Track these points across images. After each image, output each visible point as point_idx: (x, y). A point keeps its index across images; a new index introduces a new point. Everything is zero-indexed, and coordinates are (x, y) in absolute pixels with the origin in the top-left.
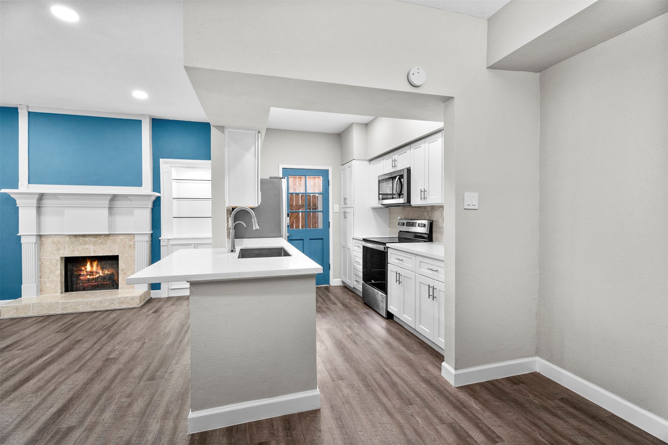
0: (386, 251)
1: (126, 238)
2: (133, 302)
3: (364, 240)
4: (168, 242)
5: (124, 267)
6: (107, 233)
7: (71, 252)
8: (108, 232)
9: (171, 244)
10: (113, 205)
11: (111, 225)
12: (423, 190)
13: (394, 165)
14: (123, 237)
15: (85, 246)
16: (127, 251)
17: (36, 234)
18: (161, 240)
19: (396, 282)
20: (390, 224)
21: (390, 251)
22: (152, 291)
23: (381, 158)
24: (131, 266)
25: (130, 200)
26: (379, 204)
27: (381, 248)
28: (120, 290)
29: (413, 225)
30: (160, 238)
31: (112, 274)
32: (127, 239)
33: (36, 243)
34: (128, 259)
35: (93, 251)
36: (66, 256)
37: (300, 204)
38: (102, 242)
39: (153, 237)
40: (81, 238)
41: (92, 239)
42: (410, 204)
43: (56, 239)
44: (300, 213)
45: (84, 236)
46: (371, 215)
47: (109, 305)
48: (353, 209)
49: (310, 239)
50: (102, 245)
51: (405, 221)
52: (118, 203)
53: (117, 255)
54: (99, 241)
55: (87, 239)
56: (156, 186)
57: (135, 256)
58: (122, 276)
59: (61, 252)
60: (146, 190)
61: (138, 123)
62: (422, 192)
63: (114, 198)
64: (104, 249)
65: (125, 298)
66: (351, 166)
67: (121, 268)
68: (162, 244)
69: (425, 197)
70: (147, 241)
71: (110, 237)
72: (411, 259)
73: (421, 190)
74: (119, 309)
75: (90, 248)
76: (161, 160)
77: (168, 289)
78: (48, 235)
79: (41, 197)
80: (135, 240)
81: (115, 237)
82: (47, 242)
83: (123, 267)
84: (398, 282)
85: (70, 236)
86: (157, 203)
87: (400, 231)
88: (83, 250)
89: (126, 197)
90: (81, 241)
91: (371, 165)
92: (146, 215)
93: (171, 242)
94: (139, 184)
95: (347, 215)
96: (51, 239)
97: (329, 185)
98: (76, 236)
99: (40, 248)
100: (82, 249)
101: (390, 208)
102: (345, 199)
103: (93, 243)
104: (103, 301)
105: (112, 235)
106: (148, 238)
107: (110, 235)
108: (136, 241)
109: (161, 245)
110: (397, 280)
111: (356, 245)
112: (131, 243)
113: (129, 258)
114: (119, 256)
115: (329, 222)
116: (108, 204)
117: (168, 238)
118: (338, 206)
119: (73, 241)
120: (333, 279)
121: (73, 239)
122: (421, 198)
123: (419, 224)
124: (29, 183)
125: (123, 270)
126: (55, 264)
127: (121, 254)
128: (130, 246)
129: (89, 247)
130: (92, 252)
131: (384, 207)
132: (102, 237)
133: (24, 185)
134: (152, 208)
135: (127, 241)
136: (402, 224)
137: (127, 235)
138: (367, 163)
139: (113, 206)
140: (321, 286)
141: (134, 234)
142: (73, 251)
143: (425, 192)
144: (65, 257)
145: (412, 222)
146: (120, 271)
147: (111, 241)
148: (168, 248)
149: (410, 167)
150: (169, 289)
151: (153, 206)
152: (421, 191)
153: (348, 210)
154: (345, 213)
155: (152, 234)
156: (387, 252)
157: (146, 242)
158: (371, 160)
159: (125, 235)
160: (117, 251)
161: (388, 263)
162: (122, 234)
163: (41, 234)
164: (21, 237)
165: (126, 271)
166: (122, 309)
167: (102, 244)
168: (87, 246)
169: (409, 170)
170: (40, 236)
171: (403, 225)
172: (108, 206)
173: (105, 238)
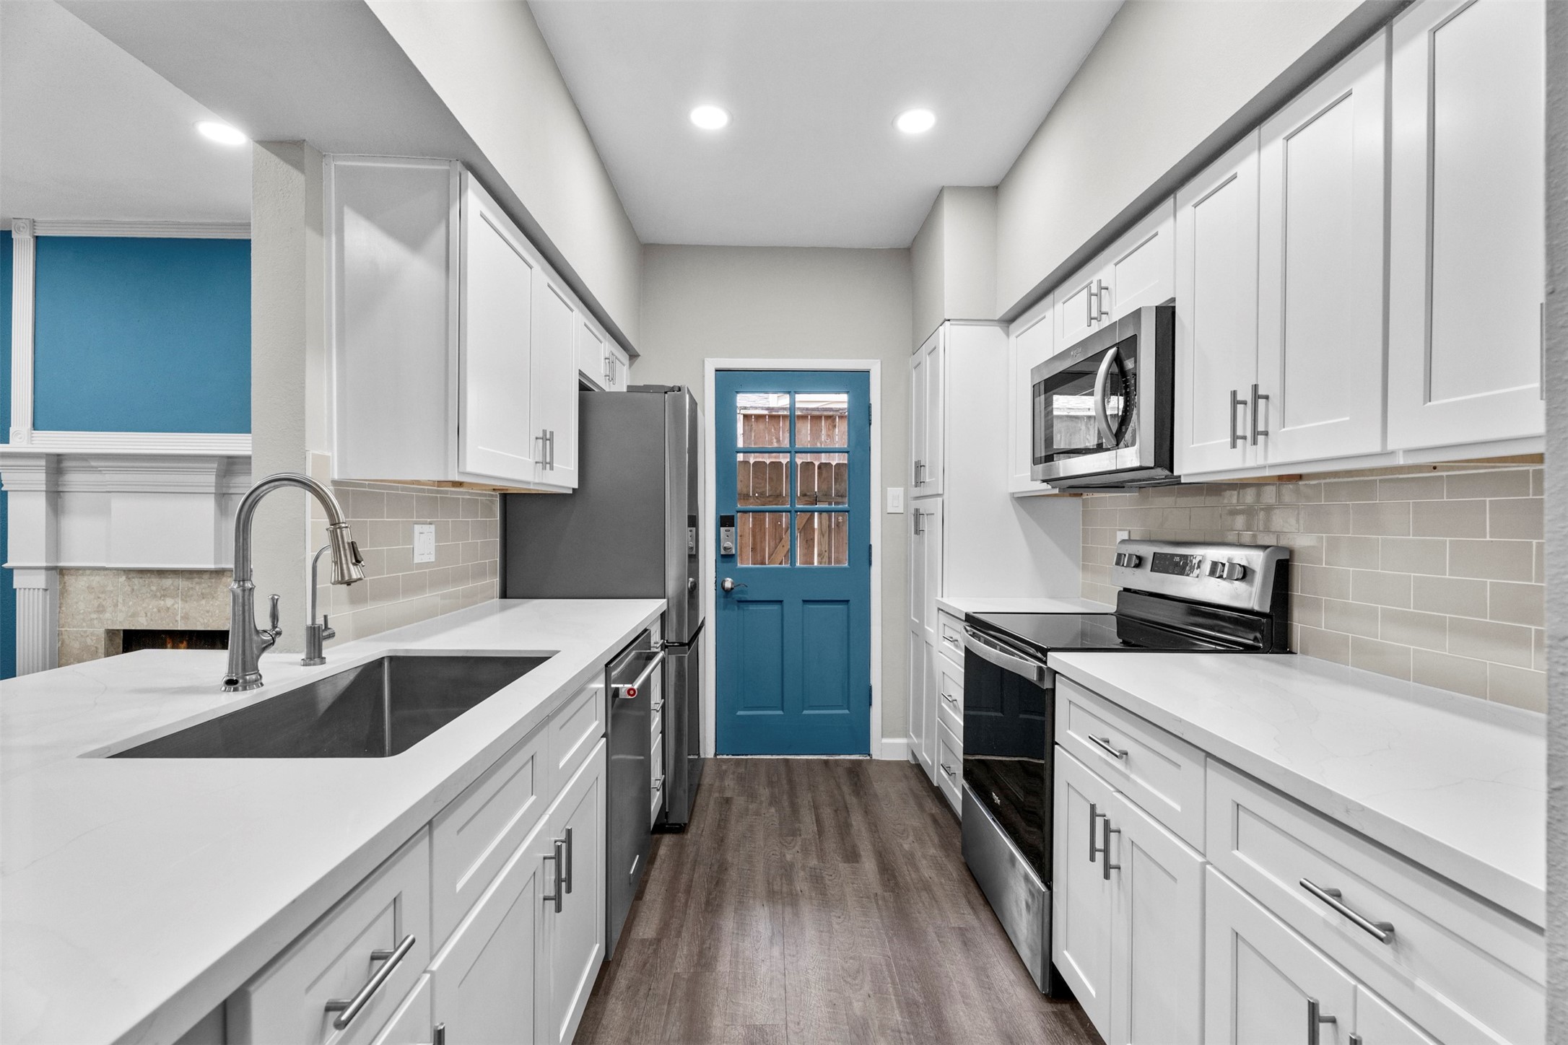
0: (1047, 685)
3: (973, 622)
6: (212, 566)
7: (130, 617)
8: (215, 563)
10: (226, 487)
12: (1245, 394)
13: (1094, 314)
15: (162, 603)
17: (44, 564)
19: (1092, 859)
20: (1086, 561)
21: (1063, 694)
23: (1048, 300)
26: (1033, 480)
27: (1028, 667)
29: (1180, 566)
33: (46, 590)
35: (182, 617)
36: (127, 628)
38: (204, 591)
40: (155, 580)
41: (182, 583)
42: (1171, 470)
43: (96, 580)
45: (161, 573)
46: (1012, 521)
48: (940, 499)
49: (804, 601)
50: (203, 602)
51: (1148, 551)
54: (197, 588)
55: (168, 582)
59: (108, 615)
62: (1240, 407)
63: (231, 465)
64: (208, 612)
66: (935, 348)
69: (1261, 428)
71: (224, 579)
72: (1179, 766)
73: (1234, 393)
75: (176, 606)
78: (78, 569)
79: (57, 465)
82: (77, 585)
84: (1099, 856)
85: (128, 572)
87: (1126, 590)
88: (159, 611)
90: (154, 588)
91: (1012, 338)
95: (925, 524)
96: (85, 579)
97: (870, 420)
98: (142, 572)
99: (61, 604)
100: (155, 610)
101: (1088, 496)
102: (919, 466)
103: (182, 594)
110: (1093, 850)
111: (949, 633)
115: (871, 545)
116: (215, 484)
118: (899, 491)
119: (135, 587)
120: (882, 737)
121: (137, 581)
122: (1235, 438)
123: (1214, 564)
124: (35, 426)
126: (94, 649)
129: (173, 605)
130: (178, 618)
131: (1056, 491)
132: (206, 576)
133: (22, 436)
136: (1135, 561)
138: (997, 331)
139: (230, 492)
140: (842, 757)
142: (134, 615)
143: (1261, 402)
144: (125, 631)
145: (1182, 556)
149: (1173, 300)
152: (1235, 402)
153: (925, 506)
154: (917, 514)
156: (1053, 690)
158: (1009, 320)
161: (1054, 743)
163: (61, 564)
164: (15, 571)
167: (203, 598)
168: (169, 602)
169: (1166, 316)
170: (61, 571)
171: (1137, 566)
172: (214, 491)
173: (213, 580)
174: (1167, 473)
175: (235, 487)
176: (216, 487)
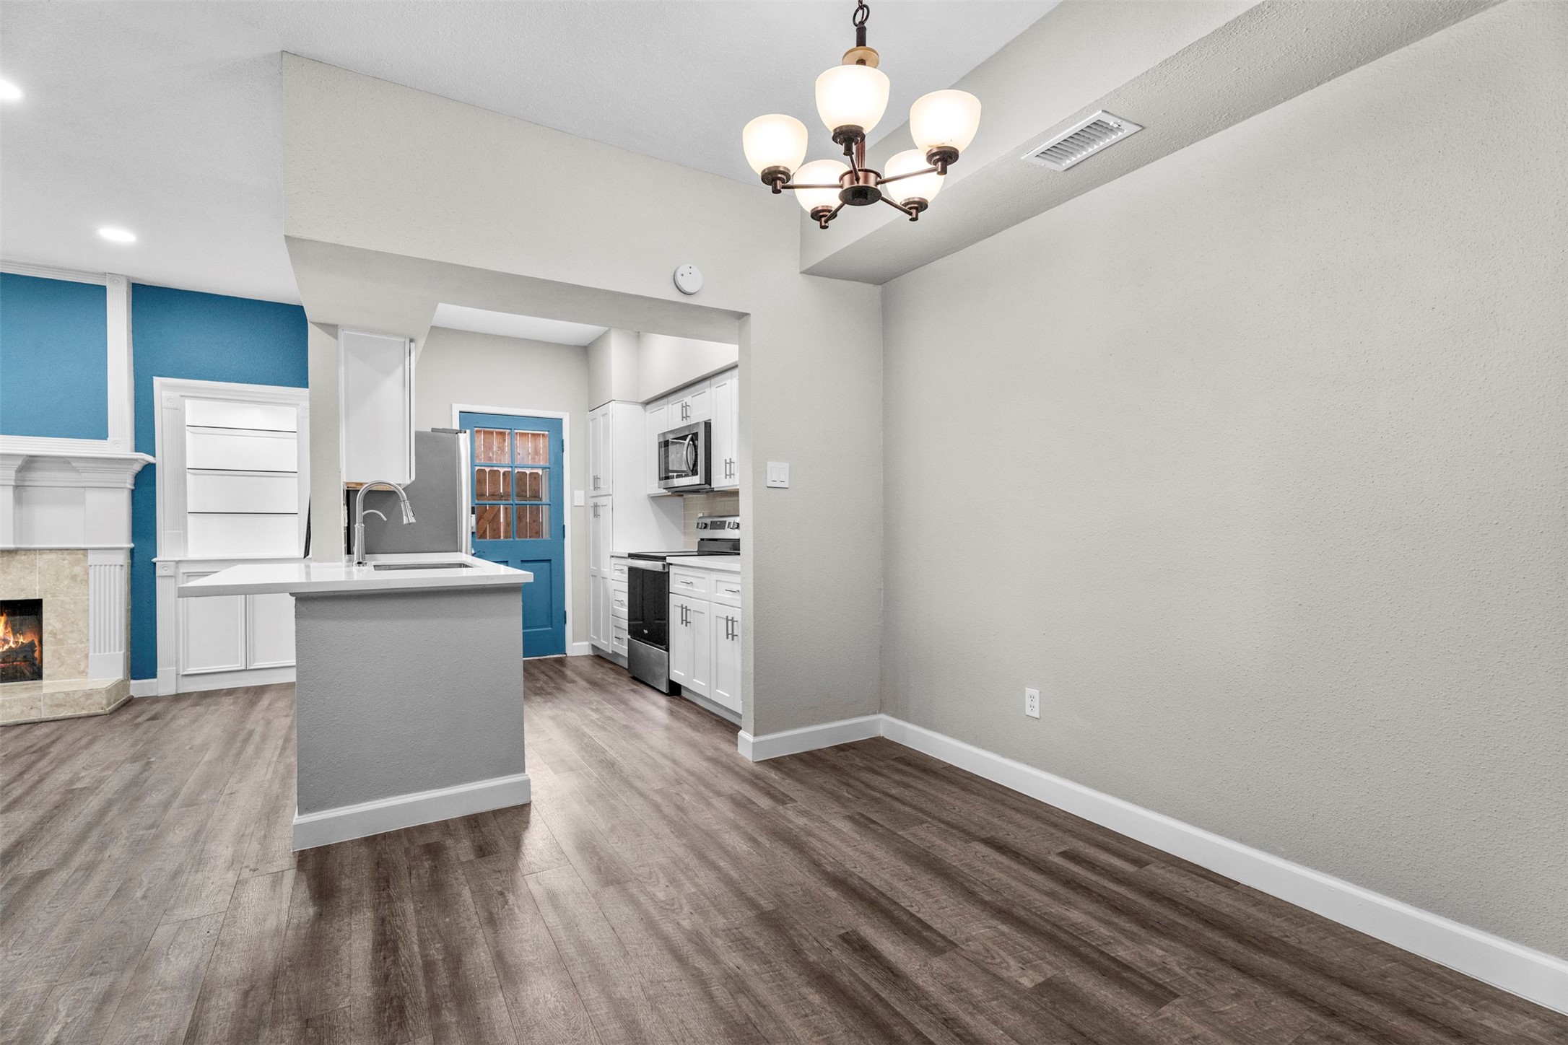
0: (666, 570)
1: (64, 560)
2: (89, 702)
3: (632, 556)
4: (177, 567)
5: (58, 626)
6: (11, 546)
8: (14, 544)
9: (184, 573)
10: (25, 481)
11: (20, 526)
12: (728, 461)
13: (684, 416)
14: (53, 556)
16: (65, 589)
18: (157, 563)
20: (685, 529)
21: (673, 570)
22: (133, 682)
23: (665, 400)
24: (77, 624)
25: (76, 470)
26: (659, 488)
27: (656, 566)
28: (45, 682)
29: (721, 526)
30: (154, 560)
31: (25, 647)
32: (66, 562)
34: (67, 607)
37: (502, 491)
39: (136, 559)
42: (710, 485)
44: (502, 506)
46: (648, 508)
47: (22, 712)
48: (611, 497)
49: (522, 561)
51: (708, 521)
52: (39, 477)
53: (37, 598)
56: (144, 439)
57: (88, 599)
58: (52, 648)
60: (118, 447)
61: (98, 293)
62: (727, 465)
63: (30, 463)
65: (67, 694)
66: (606, 414)
67: (50, 628)
68: (159, 572)
69: (732, 473)
70: (122, 566)
71: (18, 557)
72: (704, 578)
73: (726, 460)
74: (52, 719)
76: (158, 381)
77: (177, 675)
80: (89, 564)
81: (32, 556)
83: (54, 627)
84: (684, 622)
86: (145, 481)
87: (702, 540)
89: (64, 462)
91: (648, 413)
92: (118, 505)
93: (184, 569)
94: (101, 433)
95: (601, 511)
97: (563, 449)
101: (686, 496)
102: (596, 479)
104: (7, 704)
105: (23, 552)
106: (122, 559)
107: (19, 552)
108: (91, 566)
109: (157, 575)
110: (682, 620)
111: (617, 567)
112: (77, 570)
113: (72, 606)
114: (44, 602)
115: (564, 526)
116: (14, 478)
117: (177, 559)
118: (582, 493)
120: (573, 642)
122: (726, 475)
123: (729, 523)
125: (54, 635)
127: (49, 596)
128: (74, 578)
131: (670, 493)
134: (133, 491)
135: (67, 566)
136: (704, 525)
137: (65, 552)
138: (640, 408)
139: (26, 484)
140: (548, 657)
141: (86, 550)
143: (732, 464)
145: (720, 522)
146: (45, 636)
147: (19, 566)
148: (175, 581)
149: (710, 420)
150: (180, 677)
151: (135, 485)
152: (726, 463)
153: (601, 501)
154: (596, 506)
155: (132, 551)
156: (669, 572)
157: (118, 567)
158: (647, 403)
159: (60, 552)
160: (37, 588)
161: (669, 593)
162: (51, 550)
165: (62, 636)
166: (62, 718)
169: (708, 425)
171: (705, 528)
172: (14, 484)
173: (5, 559)
174: (709, 486)
175: (30, 480)
176: (15, 481)
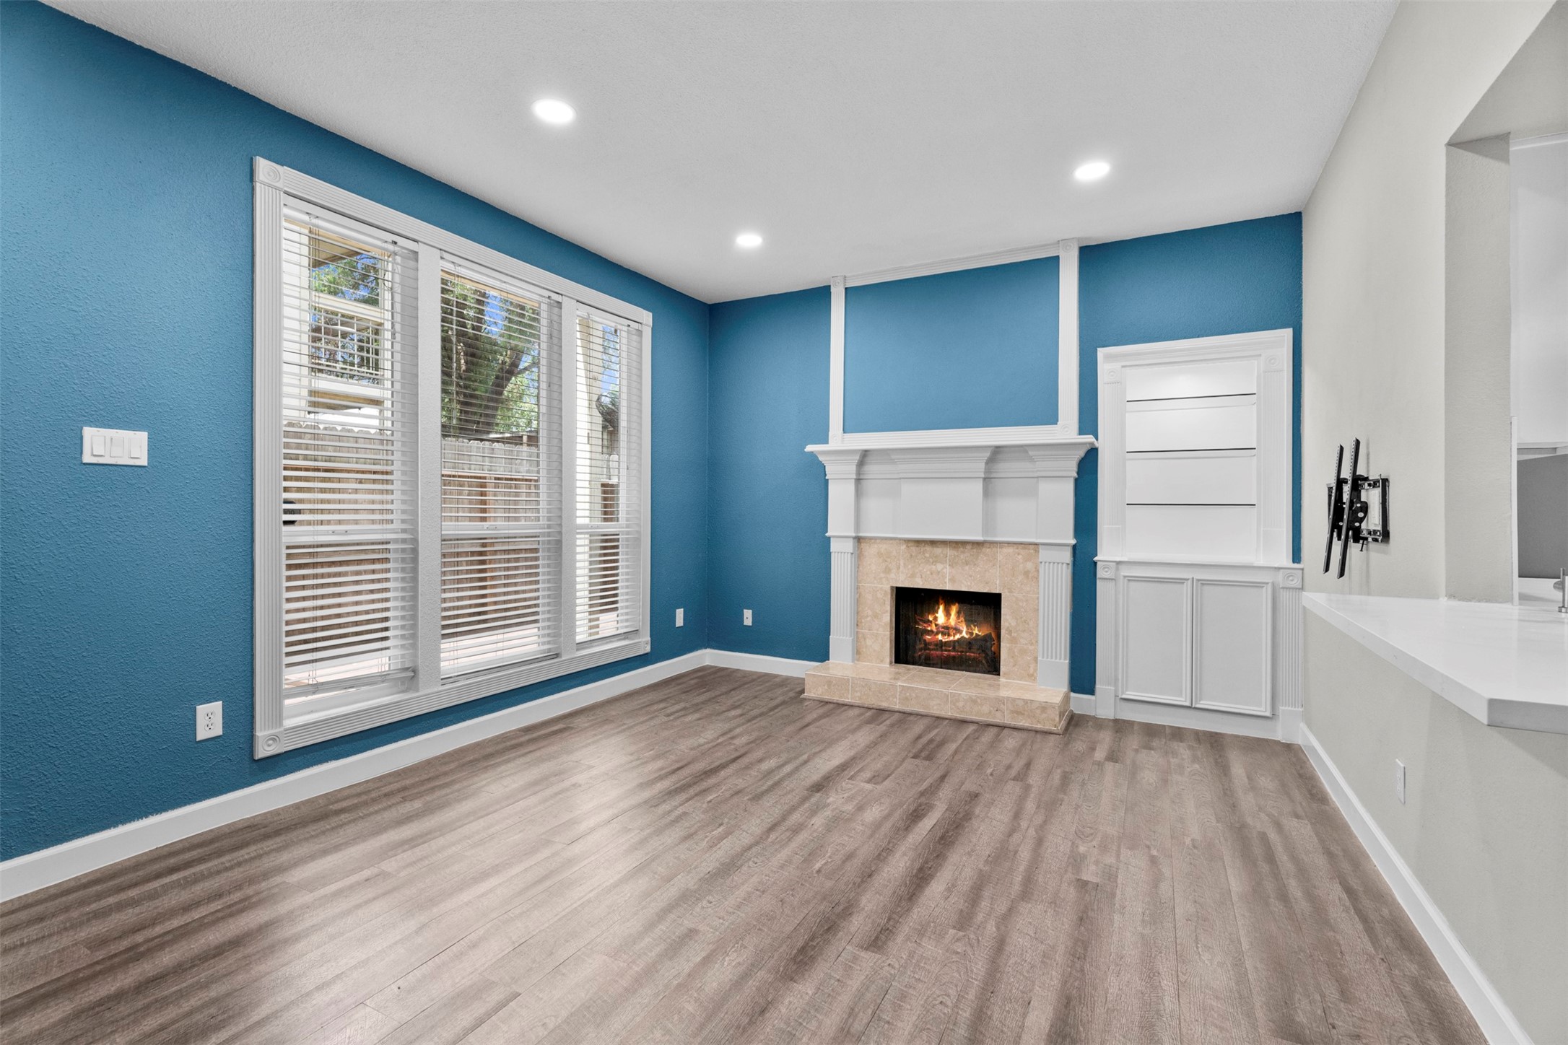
1: (1019, 554)
2: (1044, 715)
4: (1117, 569)
5: (1013, 623)
6: (980, 538)
7: (910, 577)
8: (983, 536)
9: (1125, 577)
10: (991, 472)
11: (989, 520)
14: (1010, 550)
15: (934, 567)
16: (1019, 586)
17: (854, 535)
18: (1099, 564)
22: (1074, 695)
24: (1028, 624)
25: (1031, 459)
28: (1002, 679)
30: (1095, 559)
31: (986, 639)
32: (1020, 557)
33: (852, 554)
34: (1021, 604)
35: (949, 580)
36: (900, 586)
38: (967, 559)
39: (1078, 555)
40: (928, 548)
41: (949, 552)
43: (884, 547)
45: (933, 543)
47: (990, 712)
50: (967, 568)
52: (1002, 468)
53: (998, 592)
54: (962, 557)
55: (938, 551)
56: (1088, 421)
57: (1038, 598)
58: (1008, 645)
59: (892, 576)
60: (1067, 431)
61: (1051, 264)
63: (997, 453)
64: (971, 576)
65: (1026, 702)
67: (1007, 624)
68: (1101, 573)
70: (1068, 564)
71: (984, 550)
74: (1012, 726)
75: (945, 570)
76: (1102, 352)
77: (1116, 696)
78: (871, 538)
79: (865, 457)
80: (1040, 560)
81: (994, 549)
82: (870, 551)
83: (1010, 624)
85: (908, 541)
86: (1088, 464)
88: (932, 574)
89: (1022, 451)
90: (927, 555)
92: (1064, 496)
93: (1125, 572)
94: (1052, 418)
96: (876, 546)
98: (918, 542)
99: (859, 565)
100: (928, 573)
103: (950, 561)
104: (979, 701)
105: (988, 545)
106: (1067, 556)
107: (985, 545)
108: (1041, 562)
109: (1098, 576)
112: (1029, 565)
113: (1025, 603)
114: (1002, 597)
116: (983, 470)
117: (1118, 559)
119: (913, 554)
121: (914, 549)
124: (844, 433)
125: (1010, 632)
126: (882, 600)
127: (1006, 591)
128: (1026, 573)
129: (943, 569)
130: (947, 580)
132: (969, 547)
133: (838, 439)
134: (1076, 480)
135: (1021, 561)
137: (1020, 546)
139: (992, 476)
141: (1036, 544)
142: (913, 576)
144: (897, 588)
146: (1003, 632)
147: (985, 558)
148: (1116, 585)
150: (1118, 699)
151: (1078, 473)
155: (1074, 547)
157: (1065, 565)
159: (1015, 546)
160: (998, 582)
162: (1009, 543)
163: (861, 534)
164: (832, 539)
165: (1016, 634)
166: (1020, 727)
167: (967, 564)
168: (939, 567)
170: (859, 540)
172: (983, 476)
173: (975, 550)
175: (994, 472)
176: (985, 473)
